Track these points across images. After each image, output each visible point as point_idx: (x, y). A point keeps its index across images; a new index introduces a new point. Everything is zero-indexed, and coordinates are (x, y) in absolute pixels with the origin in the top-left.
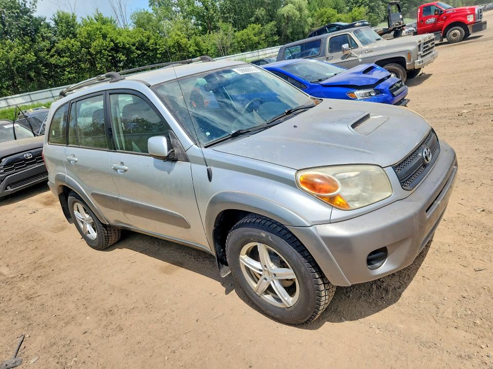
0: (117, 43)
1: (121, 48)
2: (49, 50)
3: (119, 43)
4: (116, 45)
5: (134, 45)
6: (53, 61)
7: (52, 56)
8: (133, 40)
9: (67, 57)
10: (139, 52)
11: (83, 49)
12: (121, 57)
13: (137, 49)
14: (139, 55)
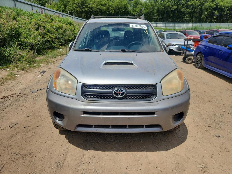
0: (218, 6)
1: (218, 8)
2: (183, 5)
3: (219, 6)
4: (217, 6)
5: (227, 8)
6: (183, 10)
7: (183, 8)
8: (228, 5)
9: (190, 9)
10: (228, 12)
11: (200, 6)
12: (216, 13)
13: (228, 10)
14: (227, 14)
